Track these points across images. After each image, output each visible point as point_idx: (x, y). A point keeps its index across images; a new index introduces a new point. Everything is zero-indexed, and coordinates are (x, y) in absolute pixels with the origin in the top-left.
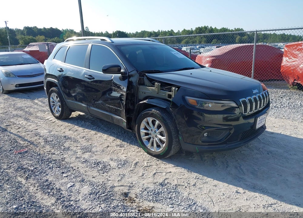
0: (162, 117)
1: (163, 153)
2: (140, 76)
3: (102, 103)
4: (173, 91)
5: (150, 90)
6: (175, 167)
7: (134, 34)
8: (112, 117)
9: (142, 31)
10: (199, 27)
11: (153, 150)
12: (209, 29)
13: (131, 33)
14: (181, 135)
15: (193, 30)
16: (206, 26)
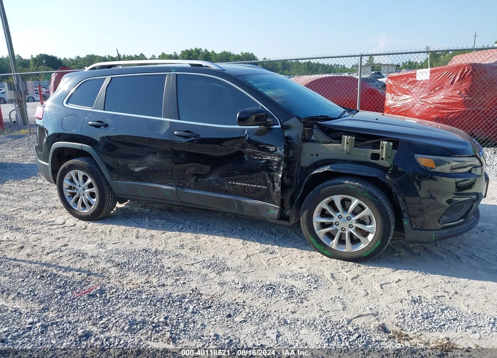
0: (369, 193)
1: (369, 253)
2: (305, 126)
3: (216, 180)
4: (382, 148)
5: (330, 148)
6: (395, 271)
7: (74, 61)
8: (239, 203)
9: (88, 56)
10: (187, 50)
11: (345, 250)
12: (203, 53)
13: (68, 58)
14: (406, 218)
15: (178, 54)
16: (198, 48)
